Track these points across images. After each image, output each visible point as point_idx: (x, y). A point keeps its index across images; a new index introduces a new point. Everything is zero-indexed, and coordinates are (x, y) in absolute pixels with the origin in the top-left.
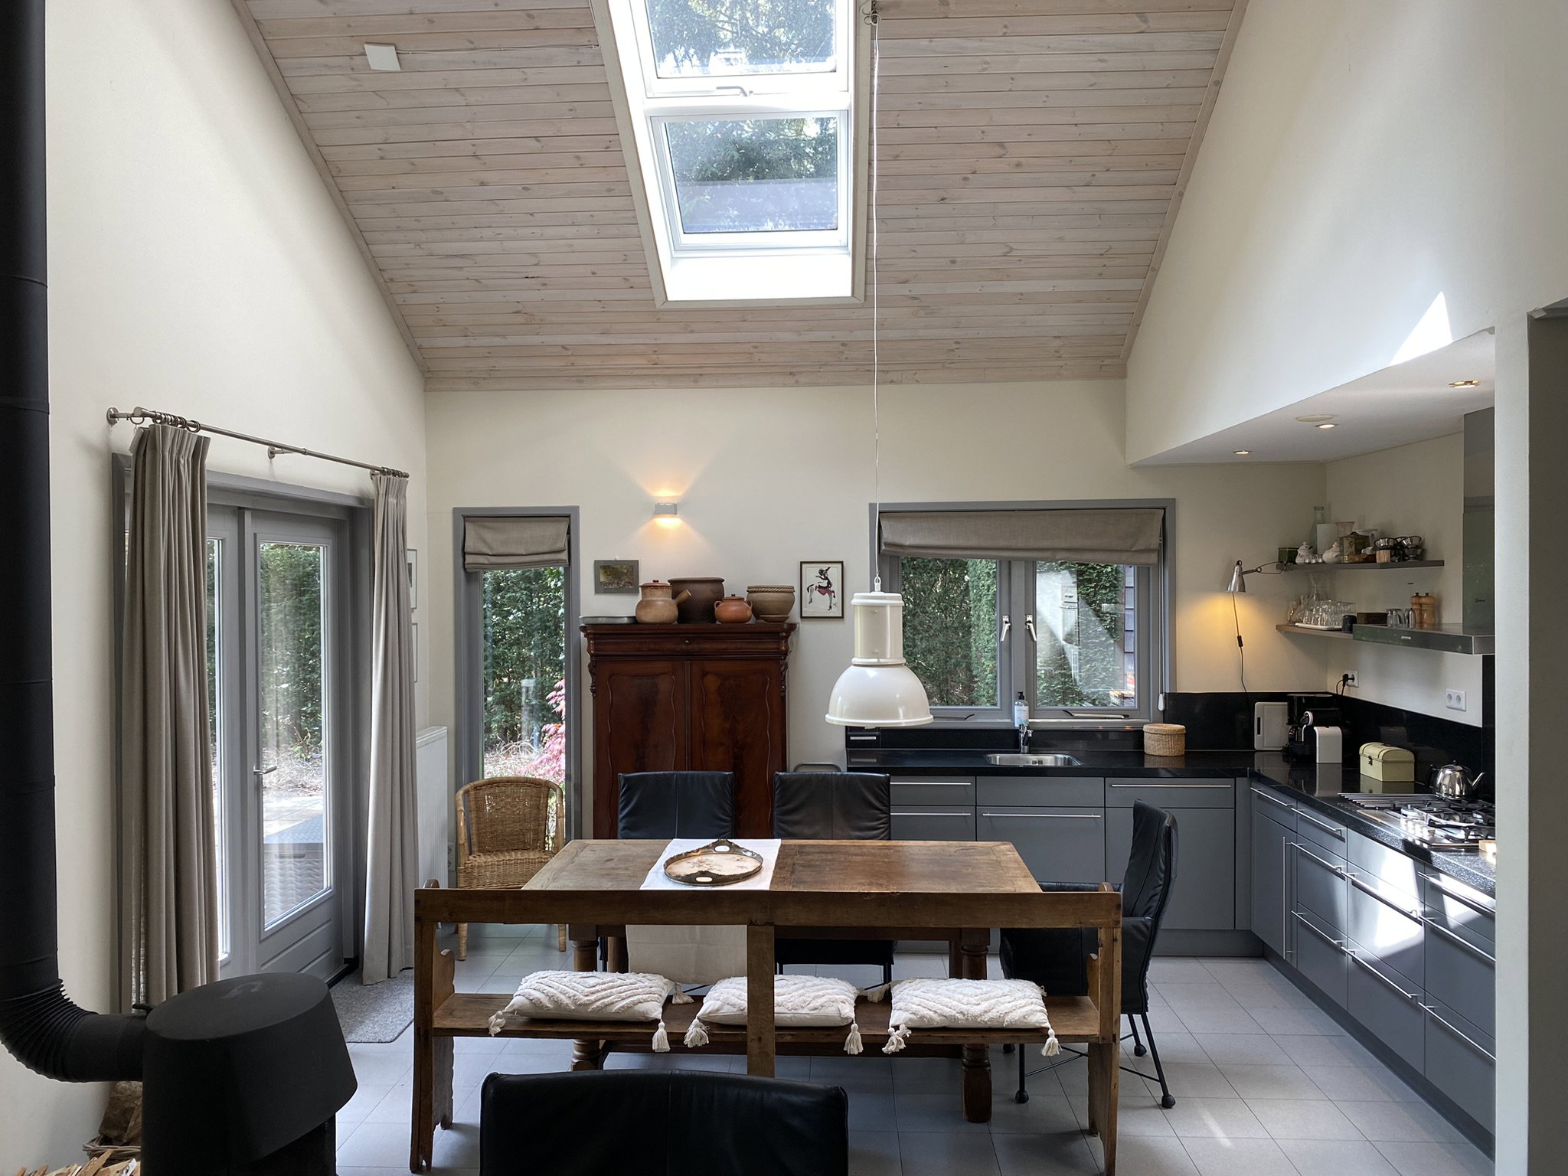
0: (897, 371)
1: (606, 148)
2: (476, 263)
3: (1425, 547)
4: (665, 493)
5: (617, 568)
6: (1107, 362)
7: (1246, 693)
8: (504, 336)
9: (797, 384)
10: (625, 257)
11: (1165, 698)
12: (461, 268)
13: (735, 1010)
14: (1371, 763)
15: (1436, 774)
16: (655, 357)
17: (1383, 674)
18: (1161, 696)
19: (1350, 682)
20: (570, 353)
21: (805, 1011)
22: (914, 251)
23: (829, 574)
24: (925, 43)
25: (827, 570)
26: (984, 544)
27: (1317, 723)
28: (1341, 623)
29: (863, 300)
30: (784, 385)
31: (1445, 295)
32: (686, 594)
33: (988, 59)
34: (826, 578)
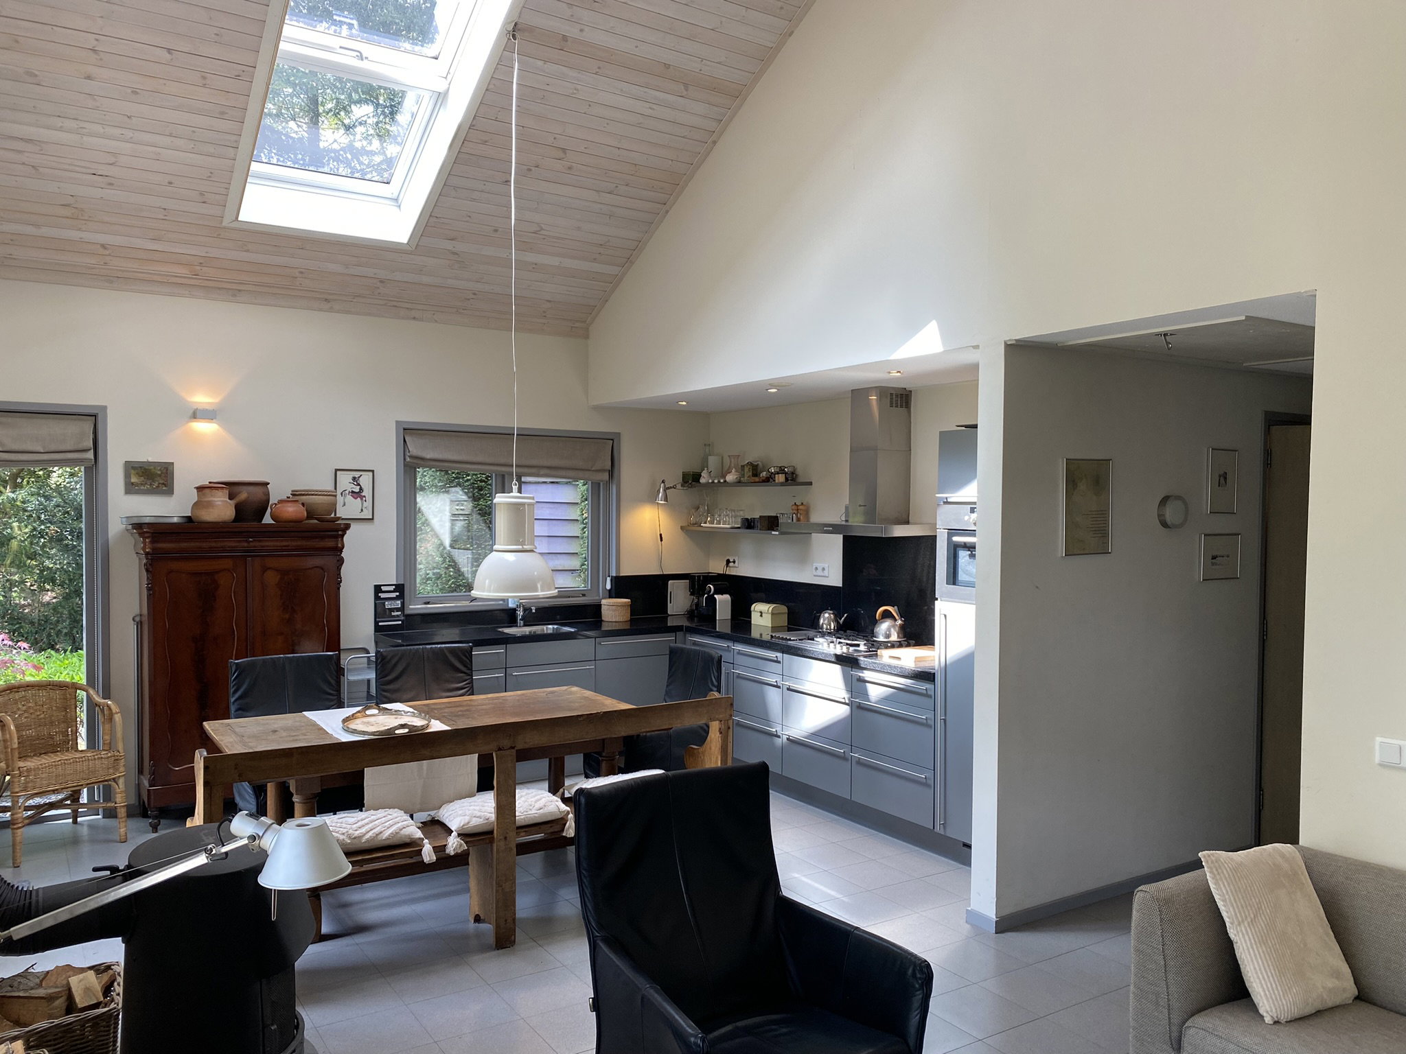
0: (419, 310)
1: (236, 76)
2: (42, 150)
3: (797, 473)
4: (202, 399)
5: (151, 470)
6: (577, 325)
7: (663, 575)
8: (37, 226)
9: (331, 310)
10: (210, 175)
11: (611, 580)
12: (20, 152)
13: (482, 820)
14: (761, 616)
15: (819, 618)
16: (199, 268)
17: (759, 557)
18: (609, 579)
19: (731, 564)
20: (107, 252)
21: (533, 812)
22: (470, 217)
23: (361, 481)
24: (540, 63)
25: (359, 477)
26: (488, 460)
27: (717, 592)
28: (740, 523)
29: (414, 248)
30: (320, 310)
31: (938, 323)
32: (243, 496)
33: (579, 87)
34: (359, 485)
